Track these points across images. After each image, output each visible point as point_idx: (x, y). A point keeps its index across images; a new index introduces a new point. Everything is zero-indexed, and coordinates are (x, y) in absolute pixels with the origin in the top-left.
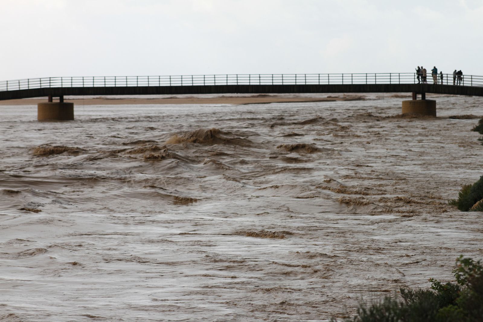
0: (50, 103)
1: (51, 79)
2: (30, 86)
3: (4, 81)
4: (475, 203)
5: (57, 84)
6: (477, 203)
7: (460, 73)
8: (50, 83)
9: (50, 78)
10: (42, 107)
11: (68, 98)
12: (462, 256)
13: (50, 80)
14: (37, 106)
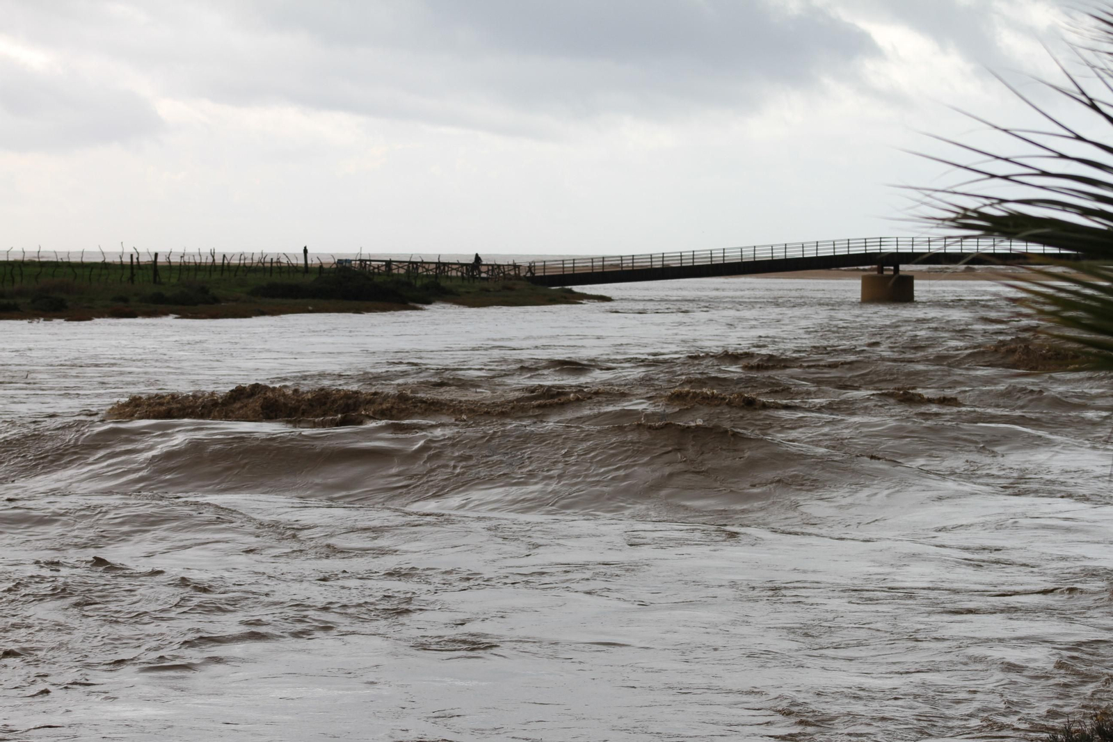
0: (880, 275)
1: (882, 240)
2: (850, 249)
3: (813, 242)
5: (890, 248)
8: (881, 245)
9: (881, 238)
10: (867, 283)
13: (881, 242)
14: (859, 282)
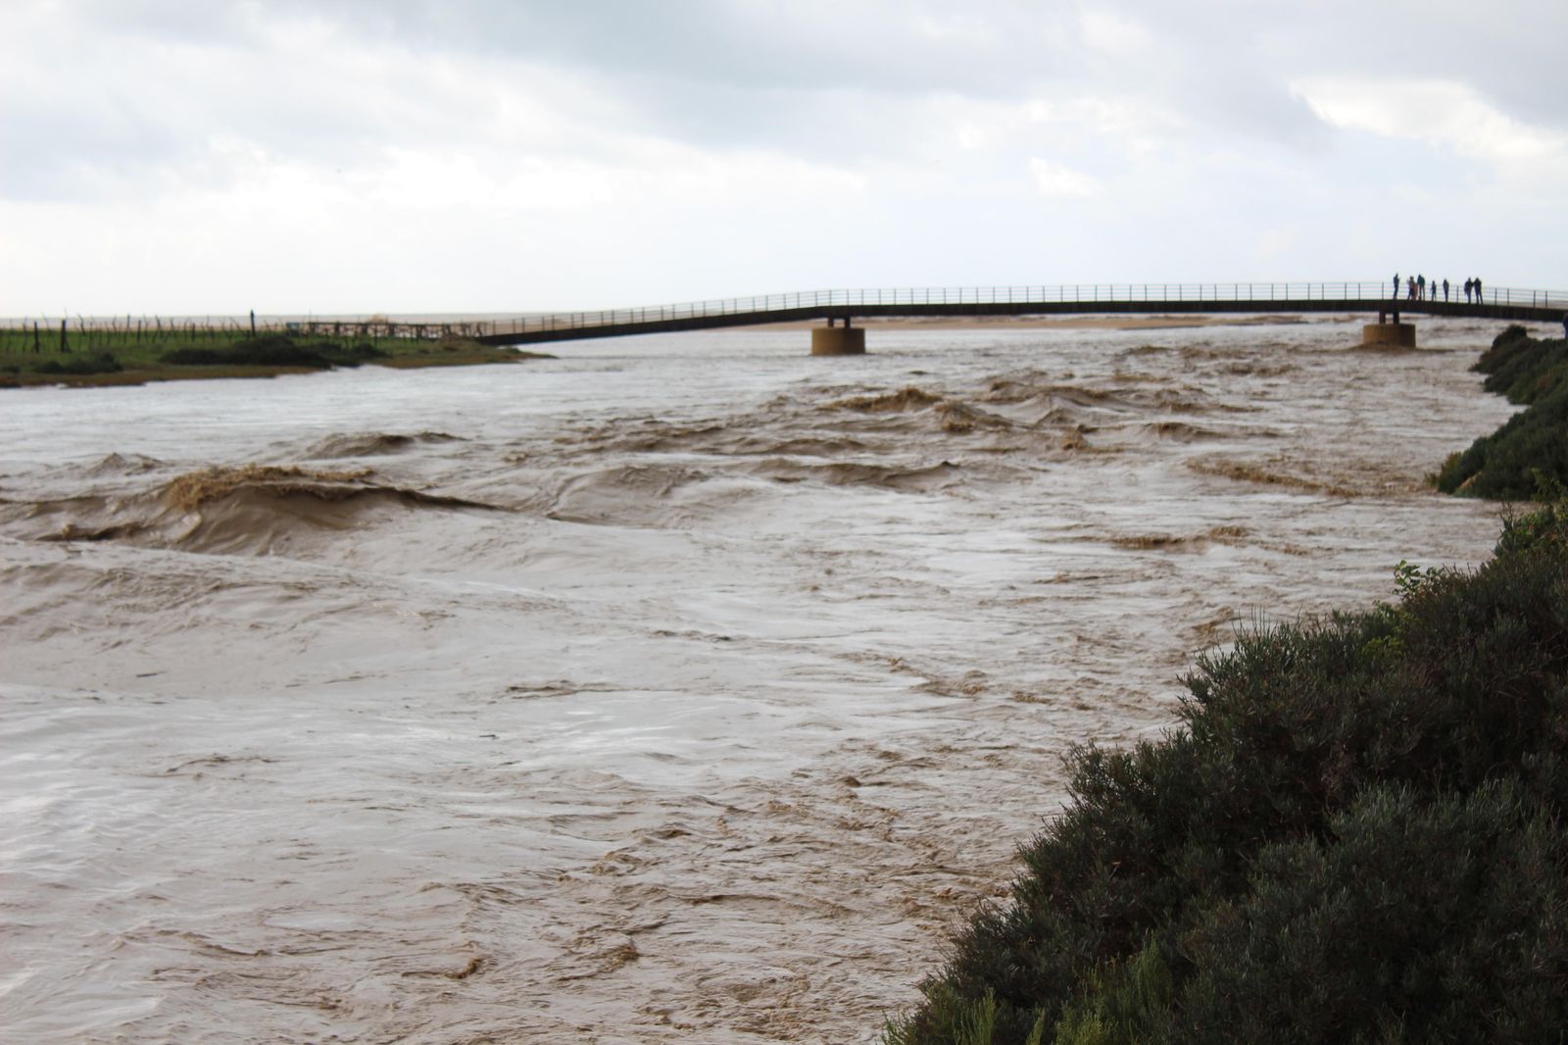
0: (831, 328)
2: (800, 303)
4: (1465, 479)
6: (1468, 481)
7: (1478, 284)
8: (831, 299)
10: (818, 335)
11: (856, 323)
12: (1403, 562)
14: (810, 333)
